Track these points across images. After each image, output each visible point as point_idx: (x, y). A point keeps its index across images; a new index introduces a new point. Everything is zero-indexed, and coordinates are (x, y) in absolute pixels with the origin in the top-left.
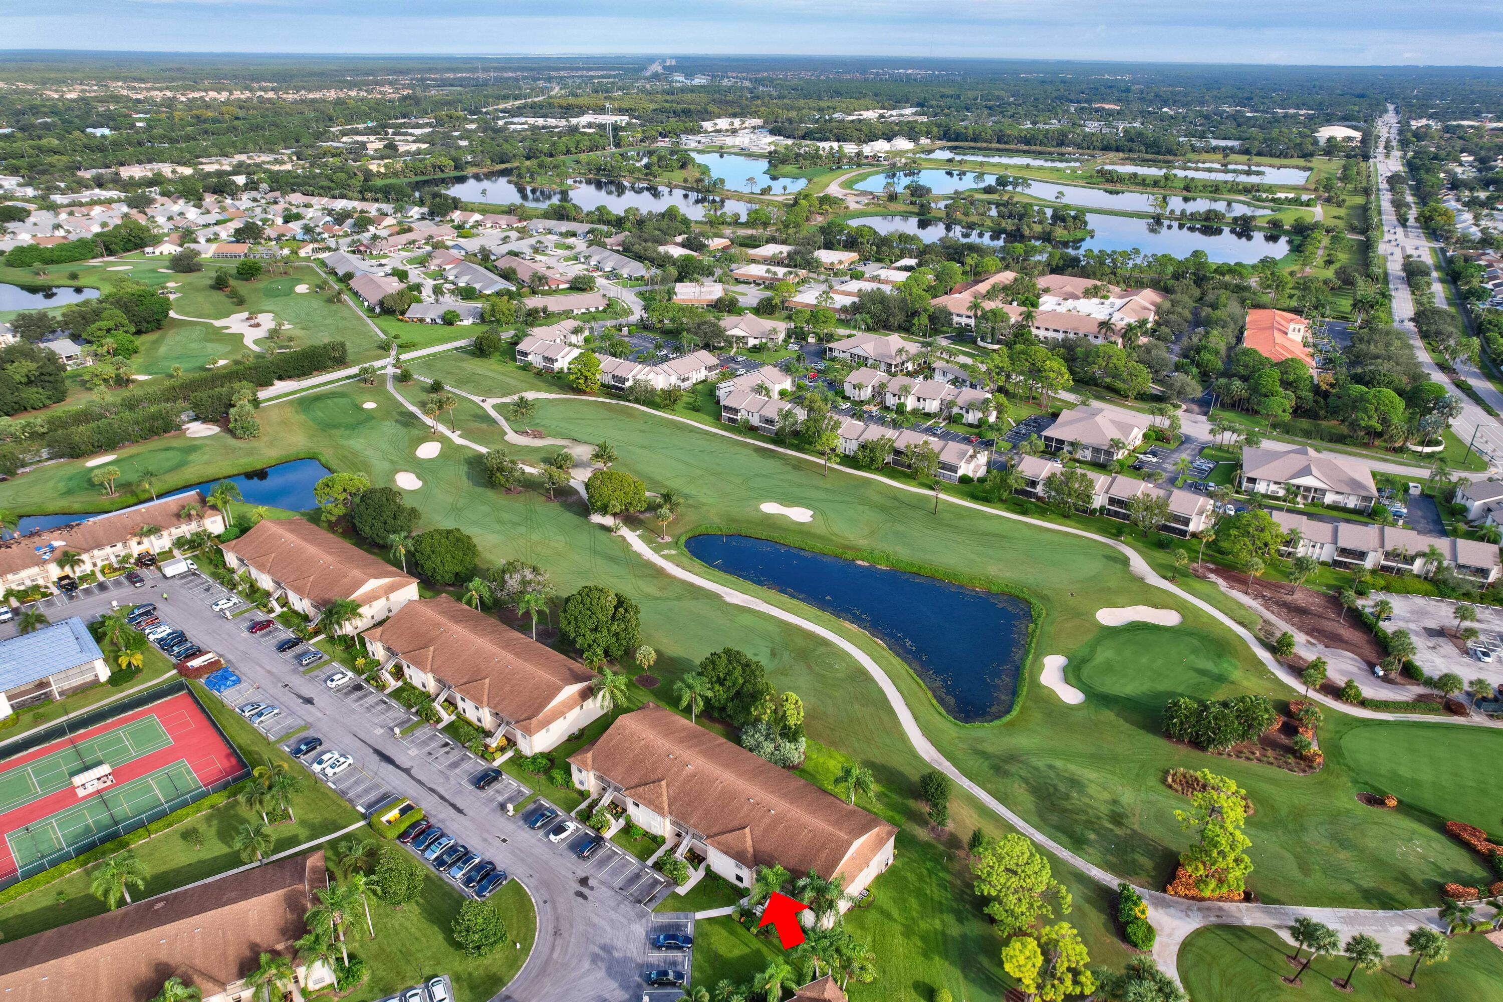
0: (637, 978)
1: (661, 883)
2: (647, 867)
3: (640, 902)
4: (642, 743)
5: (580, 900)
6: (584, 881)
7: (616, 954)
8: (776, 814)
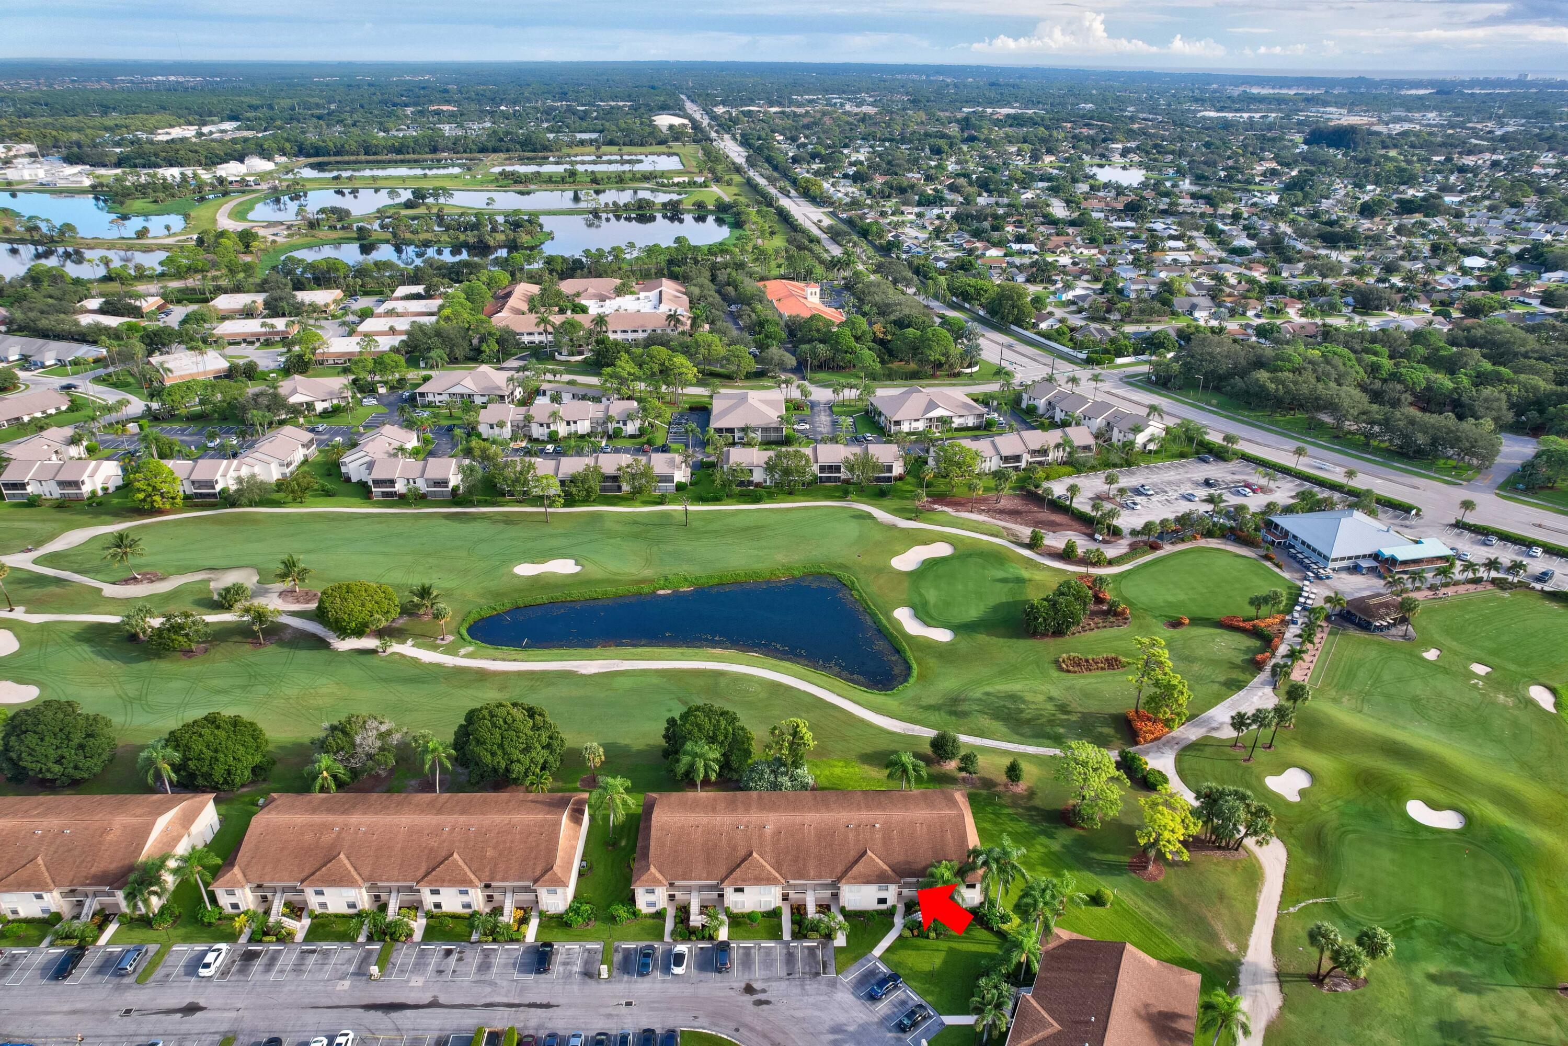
0: (890, 1035)
1: (817, 947)
2: (788, 943)
3: (818, 974)
4: (700, 830)
5: (765, 1007)
6: (749, 989)
7: (851, 1028)
8: (882, 826)
